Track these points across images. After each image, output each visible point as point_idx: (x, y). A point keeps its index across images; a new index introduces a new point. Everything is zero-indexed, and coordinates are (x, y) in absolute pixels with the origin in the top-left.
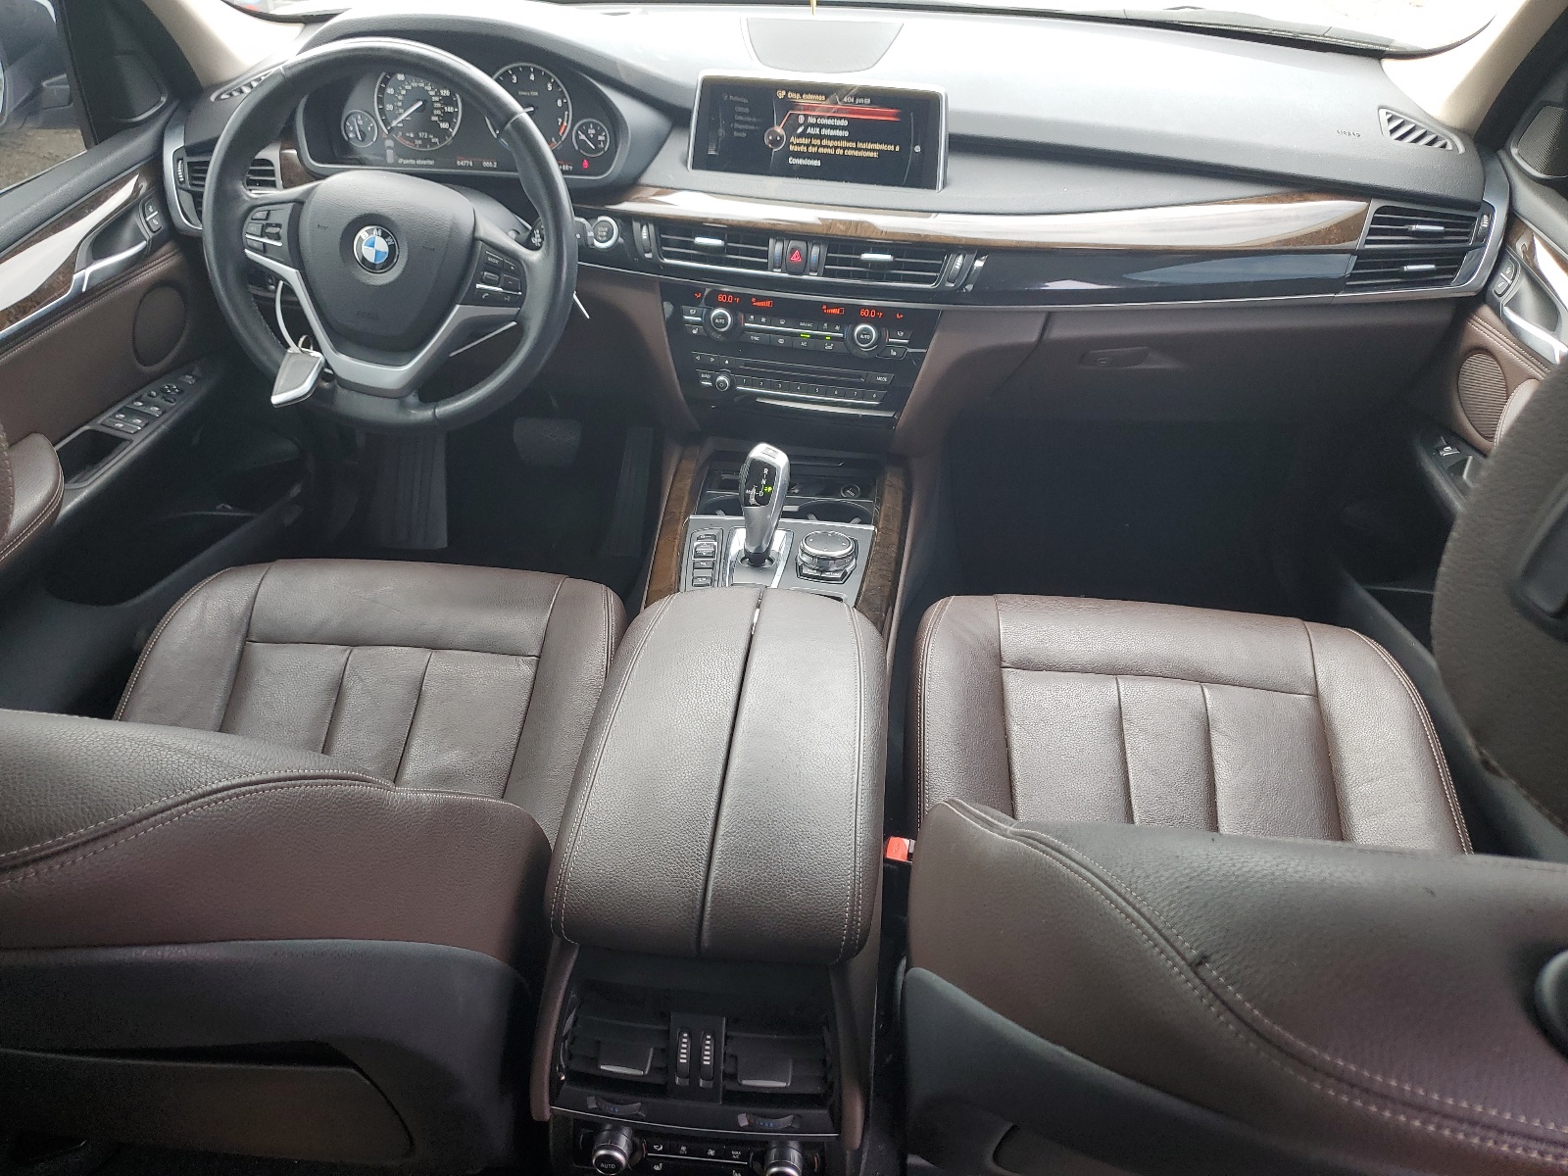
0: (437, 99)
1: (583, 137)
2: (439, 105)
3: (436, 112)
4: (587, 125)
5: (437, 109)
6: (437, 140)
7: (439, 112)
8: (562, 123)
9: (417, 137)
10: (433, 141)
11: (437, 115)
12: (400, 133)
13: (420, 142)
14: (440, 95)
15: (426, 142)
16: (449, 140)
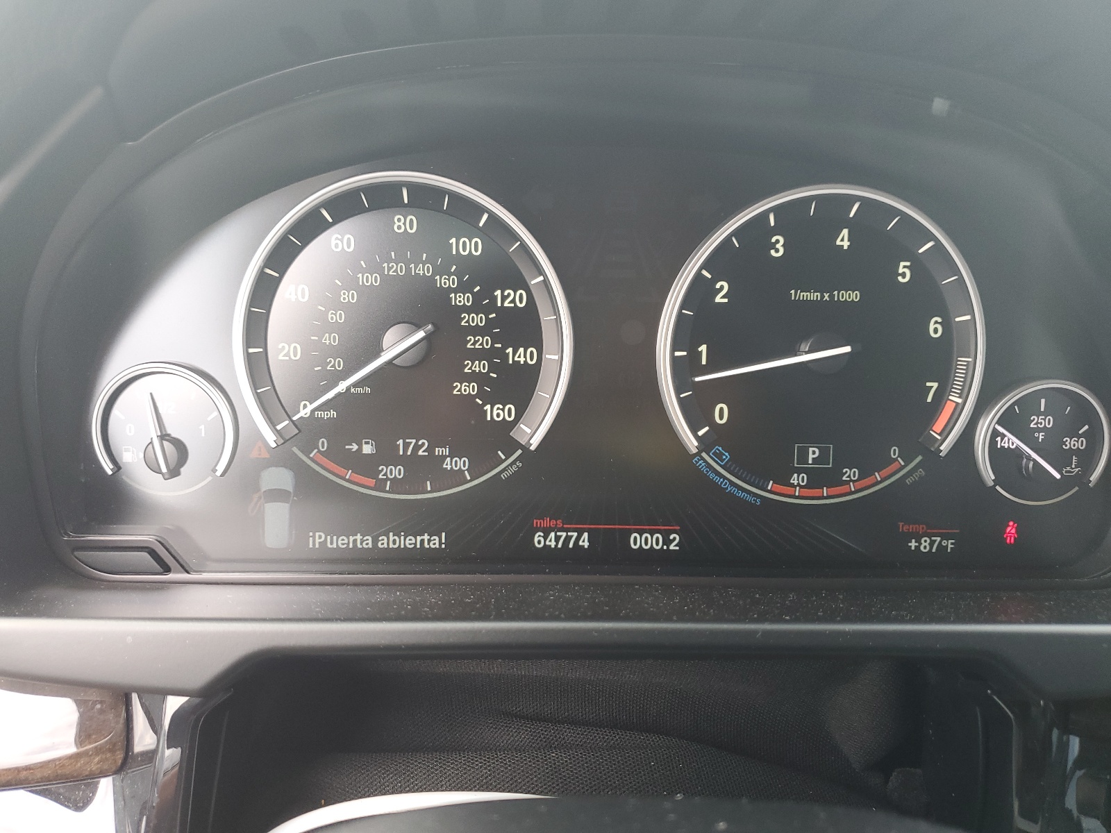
0: (478, 320)
1: (1011, 441)
2: (485, 342)
3: (472, 366)
4: (1028, 404)
5: (477, 355)
6: (462, 464)
7: (480, 367)
8: (941, 396)
9: (387, 455)
10: (447, 464)
11: (473, 377)
12: (323, 444)
13: (397, 472)
14: (492, 306)
15: (421, 469)
16: (507, 465)
